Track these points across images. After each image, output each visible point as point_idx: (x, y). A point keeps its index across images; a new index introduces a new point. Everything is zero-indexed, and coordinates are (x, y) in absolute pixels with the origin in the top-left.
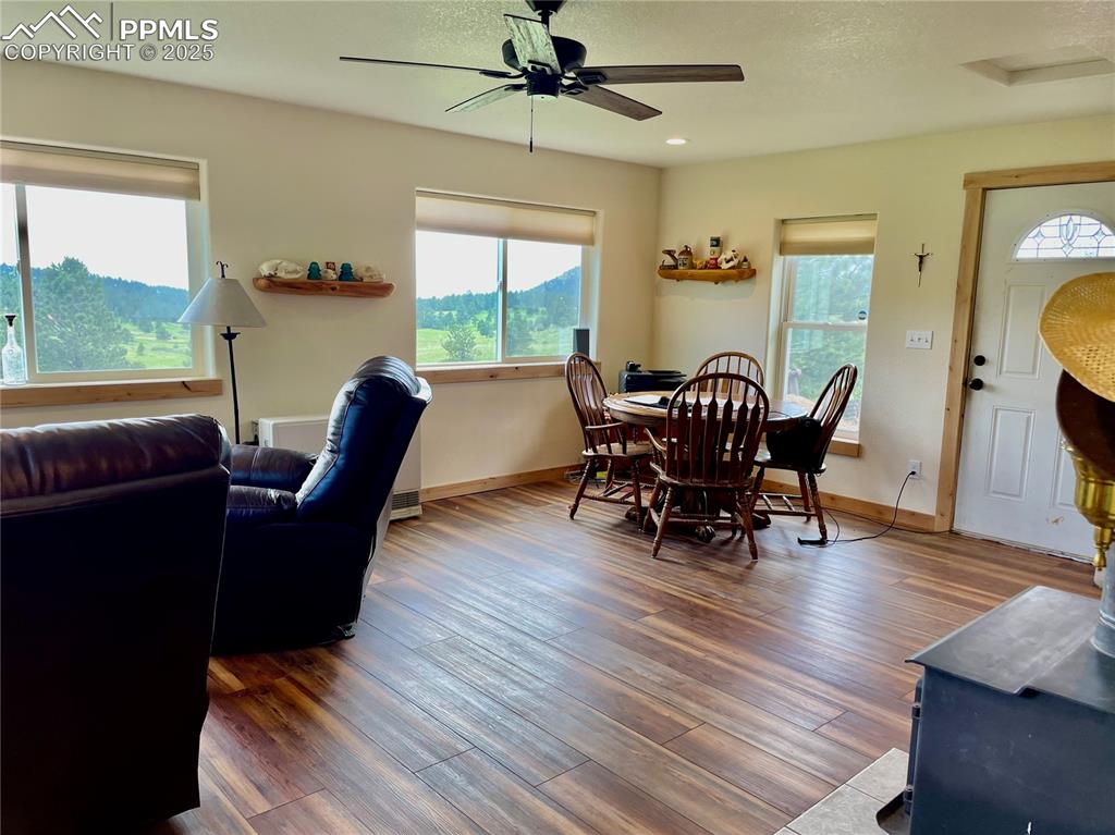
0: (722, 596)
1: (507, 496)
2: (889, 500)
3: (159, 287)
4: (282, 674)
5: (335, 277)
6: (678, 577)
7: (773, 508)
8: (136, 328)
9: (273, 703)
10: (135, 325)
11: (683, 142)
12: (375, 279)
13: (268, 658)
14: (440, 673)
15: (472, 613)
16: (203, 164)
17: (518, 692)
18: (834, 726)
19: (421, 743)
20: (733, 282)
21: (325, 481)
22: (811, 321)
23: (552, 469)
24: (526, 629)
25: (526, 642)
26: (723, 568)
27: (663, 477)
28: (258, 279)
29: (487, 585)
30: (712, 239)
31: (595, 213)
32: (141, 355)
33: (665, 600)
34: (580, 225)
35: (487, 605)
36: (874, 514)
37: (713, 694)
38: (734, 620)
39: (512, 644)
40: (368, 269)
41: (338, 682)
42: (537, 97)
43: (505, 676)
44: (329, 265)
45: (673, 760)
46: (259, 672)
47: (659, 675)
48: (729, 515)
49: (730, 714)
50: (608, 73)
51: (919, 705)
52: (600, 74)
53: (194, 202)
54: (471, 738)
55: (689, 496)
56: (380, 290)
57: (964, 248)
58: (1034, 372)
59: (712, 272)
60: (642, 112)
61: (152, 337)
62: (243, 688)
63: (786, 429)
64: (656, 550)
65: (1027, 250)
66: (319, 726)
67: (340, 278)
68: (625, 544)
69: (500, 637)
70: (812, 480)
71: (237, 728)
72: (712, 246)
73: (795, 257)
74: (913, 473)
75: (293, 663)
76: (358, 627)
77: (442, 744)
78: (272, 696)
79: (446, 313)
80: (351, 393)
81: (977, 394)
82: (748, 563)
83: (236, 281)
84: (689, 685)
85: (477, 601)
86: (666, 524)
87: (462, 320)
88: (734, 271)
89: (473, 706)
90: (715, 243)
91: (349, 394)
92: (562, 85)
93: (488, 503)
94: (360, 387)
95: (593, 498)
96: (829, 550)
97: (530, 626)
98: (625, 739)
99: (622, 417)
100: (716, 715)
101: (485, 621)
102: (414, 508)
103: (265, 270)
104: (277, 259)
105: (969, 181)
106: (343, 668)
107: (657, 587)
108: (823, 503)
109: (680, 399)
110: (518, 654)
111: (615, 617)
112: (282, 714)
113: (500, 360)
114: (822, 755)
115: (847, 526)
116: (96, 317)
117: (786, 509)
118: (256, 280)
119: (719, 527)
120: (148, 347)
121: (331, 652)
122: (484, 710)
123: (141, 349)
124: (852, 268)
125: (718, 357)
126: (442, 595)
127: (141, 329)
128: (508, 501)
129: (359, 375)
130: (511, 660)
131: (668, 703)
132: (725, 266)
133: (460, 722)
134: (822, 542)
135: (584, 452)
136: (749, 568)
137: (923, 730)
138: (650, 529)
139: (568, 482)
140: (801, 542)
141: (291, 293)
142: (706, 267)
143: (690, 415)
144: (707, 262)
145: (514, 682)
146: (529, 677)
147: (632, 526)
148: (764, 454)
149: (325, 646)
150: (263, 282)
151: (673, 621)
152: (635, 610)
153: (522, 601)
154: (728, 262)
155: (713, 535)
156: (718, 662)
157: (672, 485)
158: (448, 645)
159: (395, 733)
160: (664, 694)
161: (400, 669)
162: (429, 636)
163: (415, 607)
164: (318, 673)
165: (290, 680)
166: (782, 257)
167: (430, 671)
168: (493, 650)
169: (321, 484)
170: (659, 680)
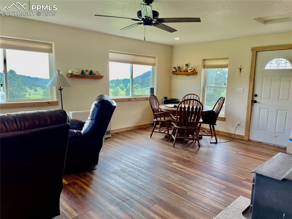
0: (192, 157)
1: (133, 132)
2: (233, 132)
3: (35, 78)
4: (78, 179)
5: (88, 74)
6: (180, 152)
7: (203, 134)
8: (29, 88)
9: (76, 187)
10: (28, 87)
11: (179, 39)
12: (99, 75)
13: (74, 175)
14: (120, 178)
15: (127, 162)
16: (53, 44)
17: (142, 183)
18: (225, 190)
19: (117, 197)
20: (191, 75)
23: (145, 125)
24: (142, 166)
25: (142, 170)
26: (191, 150)
27: (176, 126)
28: (68, 74)
29: (131, 155)
30: (186, 64)
31: (155, 57)
32: (30, 96)
33: (177, 158)
34: (151, 60)
35: (131, 160)
36: (229, 136)
37: (192, 183)
38: (196, 163)
39: (138, 170)
40: (97, 72)
41: (93, 181)
42: (146, 26)
43: (138, 179)
44: (87, 71)
45: (184, 200)
46: (72, 179)
47: (178, 178)
48: (192, 136)
49: (197, 188)
50: (165, 20)
51: (254, 184)
52: (163, 20)
53: (51, 54)
54: (130, 195)
55: (181, 131)
56: (100, 77)
57: (251, 66)
58: (270, 98)
59: (186, 73)
60: (172, 30)
61: (33, 91)
62: (68, 183)
63: (207, 113)
64: (174, 145)
65: (268, 67)
66: (89, 193)
67: (90, 74)
68: (165, 144)
69: (135, 169)
70: (213, 127)
71: (67, 194)
72: (186, 66)
73: (208, 69)
74: (239, 125)
75: (81, 176)
76: (97, 167)
77: (123, 197)
78: (76, 185)
79: (112, 84)
80: (96, 104)
81: (255, 104)
82: (198, 148)
83: (62, 75)
84: (186, 180)
85: (128, 159)
86: (176, 138)
87: (116, 86)
88: (192, 73)
89: (129, 187)
91: (95, 104)
92: (153, 23)
93: (129, 134)
94: (99, 102)
95: (156, 132)
96: (218, 145)
97: (143, 166)
98: (171, 195)
99: (164, 110)
100: (194, 188)
101: (131, 165)
103: (70, 72)
104: (73, 69)
105: (253, 49)
106: (94, 178)
108: (216, 133)
109: (180, 106)
110: (140, 173)
111: (165, 163)
112: (79, 190)
113: (131, 96)
114: (222, 198)
115: (223, 139)
116: (18, 85)
117: (207, 134)
118: (67, 75)
119: (189, 139)
120: (32, 93)
121: (91, 173)
122: (133, 188)
123: (30, 94)
124: (218, 72)
125: (188, 95)
126: (118, 158)
127: (30, 89)
128: (133, 133)
129: (98, 99)
130: (139, 175)
131: (181, 185)
132: (189, 71)
133: (127, 191)
134: (216, 143)
135: (154, 120)
136: (198, 150)
137: (255, 190)
138: (172, 140)
139: (149, 128)
140: (211, 143)
141: (76, 78)
142: (184, 72)
143: (183, 110)
144: (184, 70)
145: (140, 180)
146: (144, 179)
147: (166, 139)
148: (201, 120)
149: (89, 172)
150: (69, 75)
151: (180, 163)
152: (170, 161)
153: (140, 159)
154: (190, 70)
155: (188, 141)
156: (193, 174)
157: (178, 128)
158: (121, 171)
159: (110, 194)
160: (180, 183)
161: (110, 177)
162: (116, 169)
163: (112, 161)
164: (88, 179)
165: (81, 181)
166: (204, 69)
167: (117, 178)
168: (134, 172)
169: (88, 129)
170: (178, 179)
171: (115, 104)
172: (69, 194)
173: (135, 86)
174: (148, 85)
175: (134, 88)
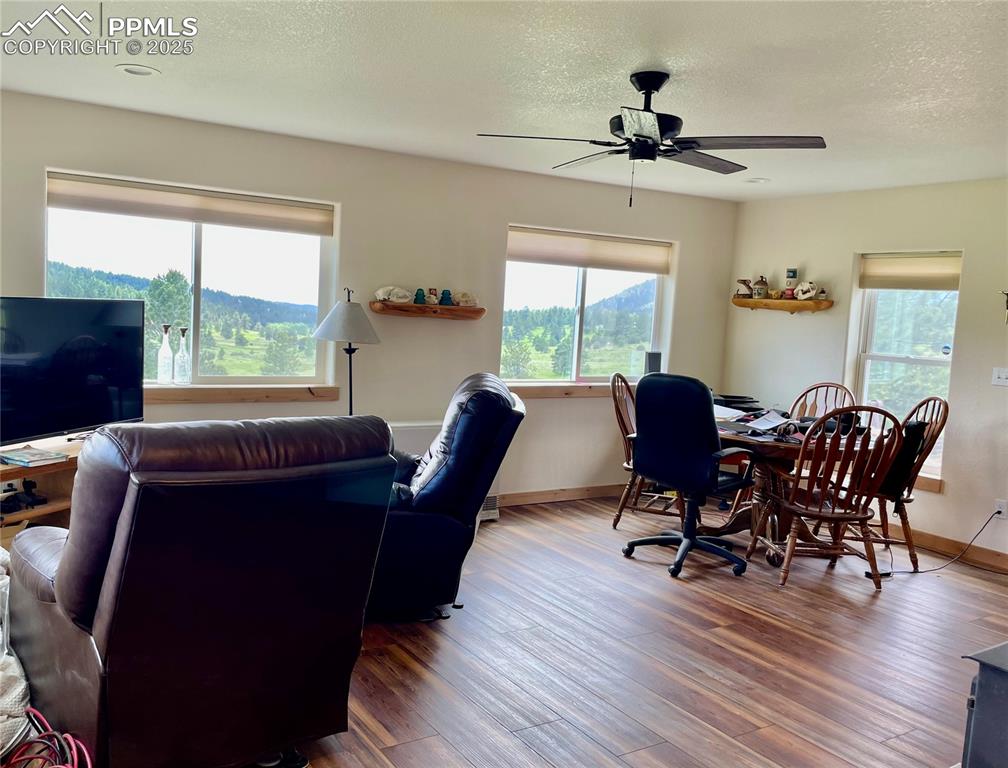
0: (794, 616)
1: (576, 507)
3: (241, 297)
4: (394, 642)
5: (436, 301)
8: (220, 333)
9: (389, 664)
12: (470, 304)
14: (527, 655)
15: (551, 608)
16: (338, 207)
17: (597, 679)
18: (903, 740)
19: (517, 710)
20: (810, 313)
21: (436, 478)
22: (892, 354)
24: (602, 627)
25: (602, 639)
28: (374, 303)
29: (564, 586)
30: (789, 271)
31: (671, 244)
32: (222, 359)
33: (734, 614)
34: (656, 255)
35: (564, 603)
36: (955, 553)
37: (782, 701)
39: (588, 638)
40: (464, 295)
41: (440, 652)
42: (638, 161)
43: (585, 665)
44: (432, 291)
45: (744, 751)
47: (730, 679)
49: (799, 719)
50: (702, 142)
51: (974, 697)
52: (694, 142)
53: (328, 238)
54: (560, 711)
56: (473, 313)
59: (789, 302)
60: (728, 168)
61: (232, 343)
67: (441, 303)
69: (578, 631)
71: (363, 679)
72: (788, 277)
73: (876, 290)
74: (999, 513)
75: (401, 634)
77: (533, 712)
78: (387, 658)
80: (463, 404)
84: (758, 691)
85: (555, 598)
87: (518, 335)
88: (810, 302)
89: (556, 684)
90: (791, 274)
91: (460, 406)
92: (660, 150)
93: (559, 513)
94: (470, 400)
97: (605, 625)
98: (698, 729)
100: (786, 719)
101: (564, 617)
102: (492, 511)
103: (380, 295)
104: (391, 285)
106: (443, 642)
107: (726, 603)
110: (596, 648)
111: (686, 625)
112: (397, 672)
113: (574, 379)
114: (889, 763)
118: (372, 303)
120: (228, 352)
121: (431, 628)
122: (569, 690)
123: (222, 353)
129: (467, 389)
130: (590, 652)
131: (740, 704)
132: (801, 297)
133: (546, 696)
141: (401, 315)
142: (781, 297)
144: (784, 293)
145: (594, 670)
146: (607, 668)
150: (378, 306)
152: (706, 621)
153: (596, 602)
154: (804, 293)
158: (531, 633)
159: (493, 699)
160: (736, 696)
161: (493, 649)
162: (514, 624)
163: (499, 598)
164: (423, 644)
165: (401, 646)
166: (862, 290)
167: (518, 653)
168: (573, 642)
169: (434, 480)
170: (729, 683)
171: (519, 406)
172: (367, 680)
173: (590, 337)
174: (643, 336)
175: (588, 345)
